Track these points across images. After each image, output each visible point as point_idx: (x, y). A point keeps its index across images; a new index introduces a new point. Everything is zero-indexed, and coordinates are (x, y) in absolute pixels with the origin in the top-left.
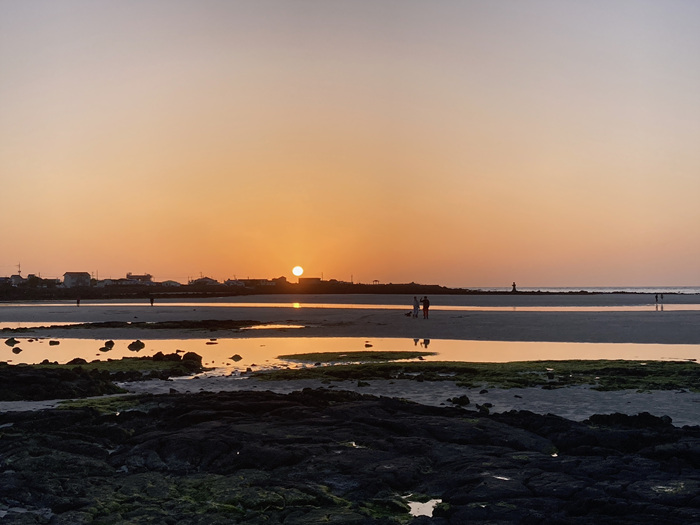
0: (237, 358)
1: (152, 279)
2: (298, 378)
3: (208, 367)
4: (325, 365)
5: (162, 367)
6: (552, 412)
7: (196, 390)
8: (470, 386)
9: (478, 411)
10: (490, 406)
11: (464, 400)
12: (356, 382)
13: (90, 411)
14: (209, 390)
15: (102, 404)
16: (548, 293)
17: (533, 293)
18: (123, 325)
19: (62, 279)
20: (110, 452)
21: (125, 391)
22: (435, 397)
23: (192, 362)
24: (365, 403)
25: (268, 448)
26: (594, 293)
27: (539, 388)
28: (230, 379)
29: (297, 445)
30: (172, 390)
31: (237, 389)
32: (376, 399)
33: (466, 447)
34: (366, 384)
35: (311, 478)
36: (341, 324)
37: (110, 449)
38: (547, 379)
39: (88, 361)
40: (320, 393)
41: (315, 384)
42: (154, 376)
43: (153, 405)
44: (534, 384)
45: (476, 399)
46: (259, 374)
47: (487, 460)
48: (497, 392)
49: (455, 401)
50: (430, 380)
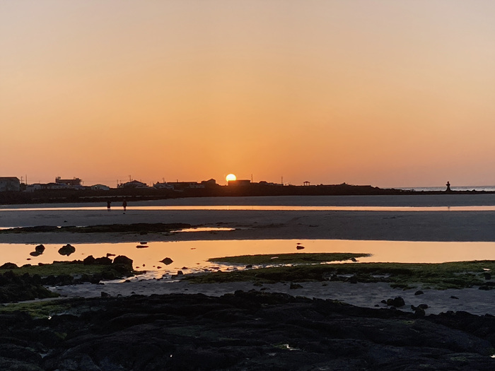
0: (168, 261)
1: (81, 183)
2: (230, 280)
4: (257, 267)
5: (93, 271)
6: (488, 313)
7: (127, 293)
8: (405, 288)
9: (414, 312)
10: (425, 307)
11: (399, 302)
12: (289, 284)
13: (22, 314)
14: (140, 294)
15: (34, 308)
16: (484, 192)
17: (468, 192)
18: (52, 229)
20: (43, 356)
21: (57, 295)
22: (369, 299)
23: (123, 266)
24: (297, 305)
25: (200, 351)
27: (476, 289)
28: (161, 282)
29: (230, 348)
30: (103, 294)
31: (168, 292)
32: (309, 301)
33: (402, 348)
34: (299, 286)
36: (272, 226)
37: (43, 352)
38: (484, 280)
39: (19, 266)
40: (252, 296)
41: (248, 287)
42: (85, 279)
43: (85, 309)
44: (470, 285)
45: (411, 300)
46: (191, 278)
47: (424, 362)
48: (432, 293)
49: (390, 302)
50: (363, 281)
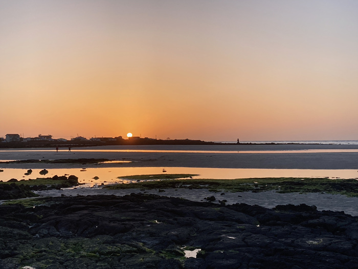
0: (96, 178)
1: (52, 138)
2: (128, 188)
3: (81, 183)
4: (142, 181)
5: (57, 183)
6: (256, 204)
7: (75, 194)
8: (216, 191)
9: (220, 204)
10: (226, 201)
11: (213, 199)
12: (158, 190)
13: (20, 206)
14: (82, 195)
15: (26, 202)
16: (255, 144)
17: (247, 144)
18: (37, 161)
19: (5, 138)
20: (30, 227)
21: (38, 196)
22: (198, 197)
23: (73, 180)
24: (162, 200)
25: (112, 224)
26: (278, 144)
27: (250, 192)
28: (93, 189)
29: (127, 222)
30: (62, 195)
31: (96, 194)
32: (168, 198)
33: (213, 222)
34: (163, 191)
35: (134, 239)
36: (150, 160)
37: (30, 225)
38: (254, 187)
39: (19, 180)
40: (140, 195)
41: (137, 191)
42: (53, 187)
43: (52, 203)
44: (248, 190)
45: (219, 198)
46: (109, 187)
47: (224, 229)
48: (229, 194)
49: (208, 199)
50: (196, 188)
